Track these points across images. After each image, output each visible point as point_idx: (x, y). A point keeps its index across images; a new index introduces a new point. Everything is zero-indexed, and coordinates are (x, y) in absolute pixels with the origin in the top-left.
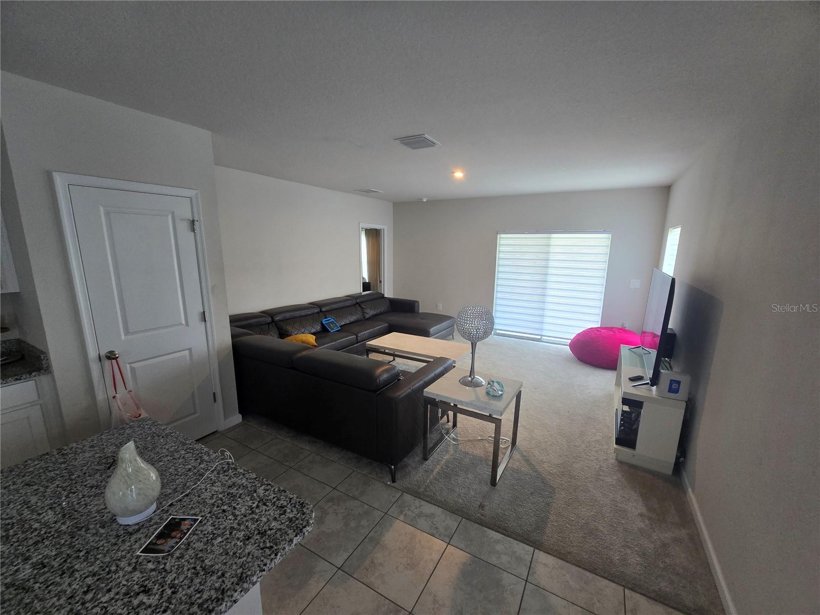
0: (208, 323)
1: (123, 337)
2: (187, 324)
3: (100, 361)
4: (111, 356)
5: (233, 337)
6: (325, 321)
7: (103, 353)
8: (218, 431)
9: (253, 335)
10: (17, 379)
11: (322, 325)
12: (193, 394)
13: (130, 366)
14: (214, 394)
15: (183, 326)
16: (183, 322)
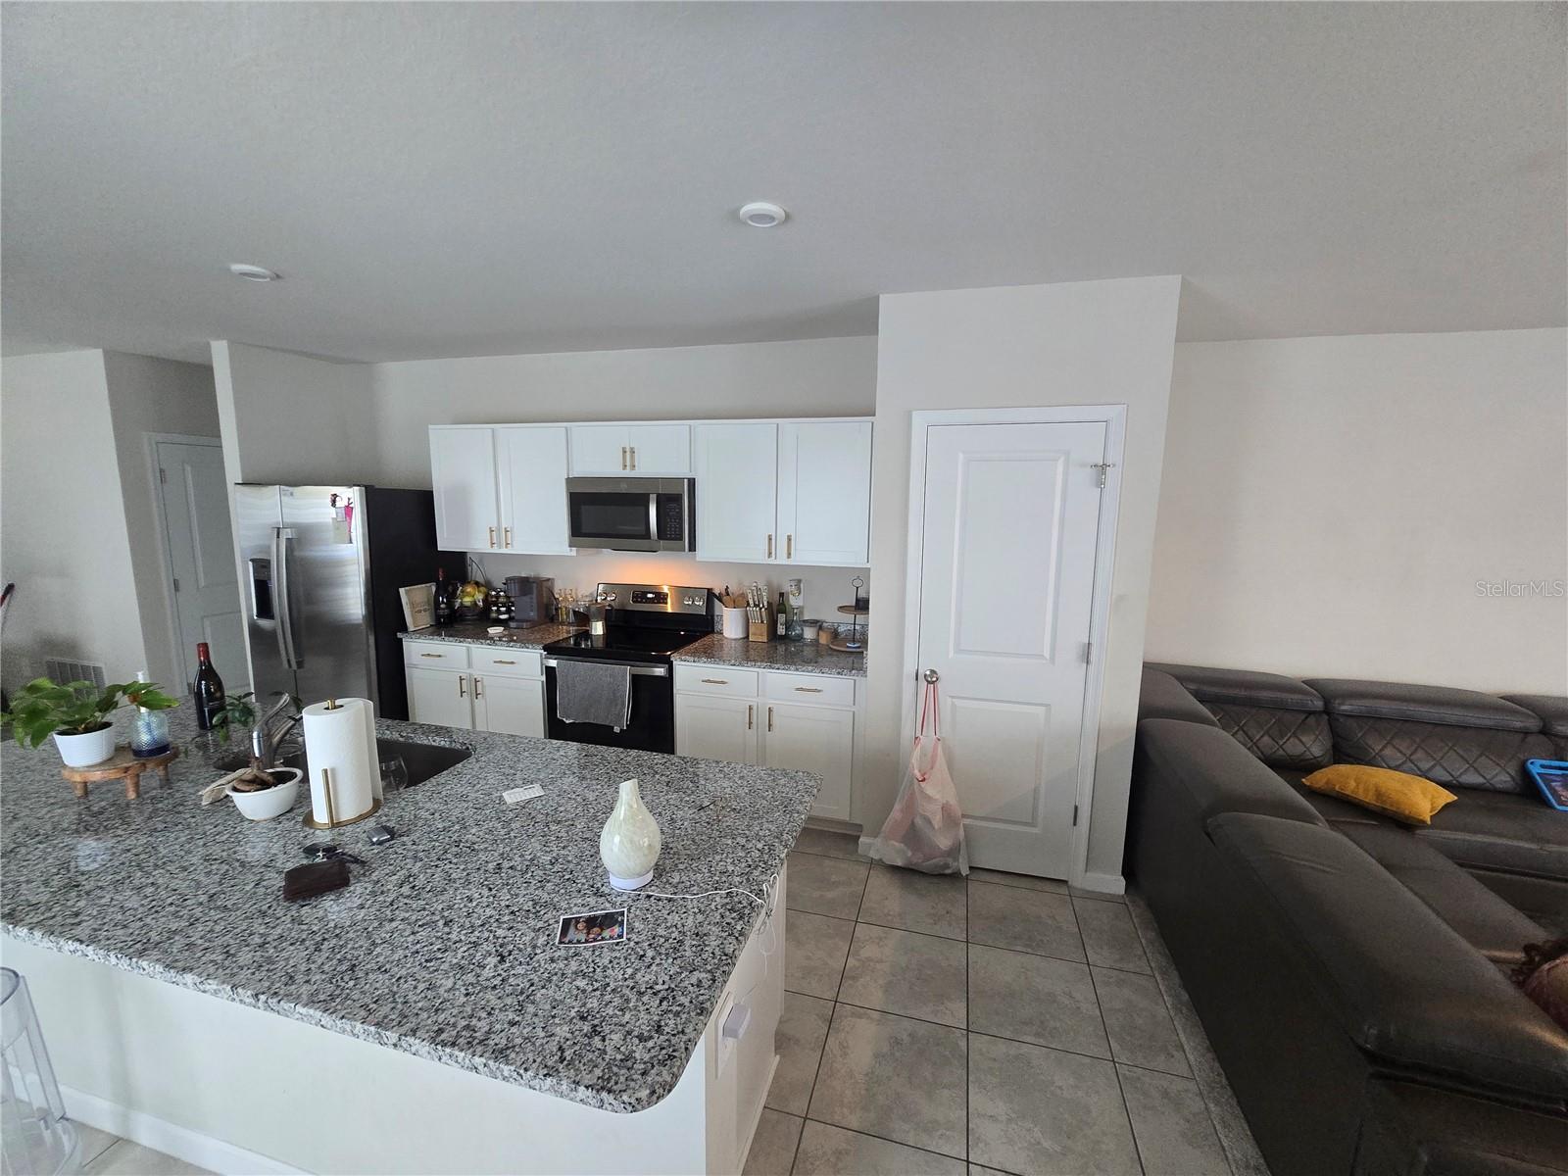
0: (1092, 667)
1: (951, 654)
2: (1052, 659)
3: (917, 679)
4: (932, 679)
5: (1145, 712)
6: (1543, 766)
7: (925, 670)
8: (1070, 883)
9: (1212, 724)
10: (839, 673)
11: (1525, 774)
12: (1036, 791)
13: (953, 703)
14: (1076, 808)
15: (1044, 662)
16: (1047, 654)
